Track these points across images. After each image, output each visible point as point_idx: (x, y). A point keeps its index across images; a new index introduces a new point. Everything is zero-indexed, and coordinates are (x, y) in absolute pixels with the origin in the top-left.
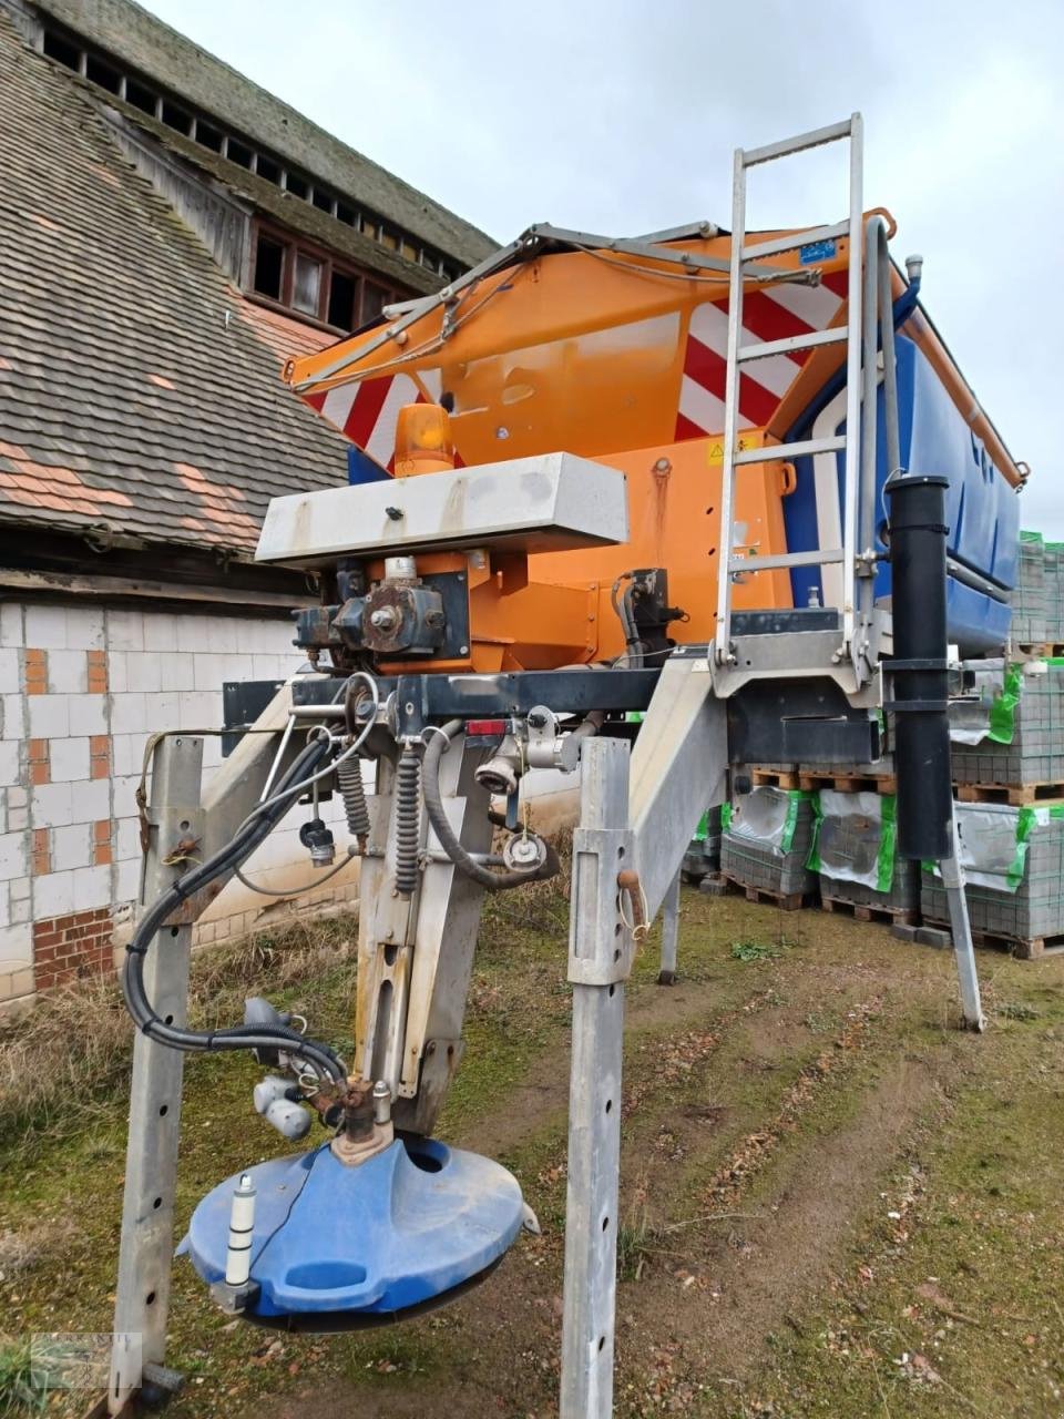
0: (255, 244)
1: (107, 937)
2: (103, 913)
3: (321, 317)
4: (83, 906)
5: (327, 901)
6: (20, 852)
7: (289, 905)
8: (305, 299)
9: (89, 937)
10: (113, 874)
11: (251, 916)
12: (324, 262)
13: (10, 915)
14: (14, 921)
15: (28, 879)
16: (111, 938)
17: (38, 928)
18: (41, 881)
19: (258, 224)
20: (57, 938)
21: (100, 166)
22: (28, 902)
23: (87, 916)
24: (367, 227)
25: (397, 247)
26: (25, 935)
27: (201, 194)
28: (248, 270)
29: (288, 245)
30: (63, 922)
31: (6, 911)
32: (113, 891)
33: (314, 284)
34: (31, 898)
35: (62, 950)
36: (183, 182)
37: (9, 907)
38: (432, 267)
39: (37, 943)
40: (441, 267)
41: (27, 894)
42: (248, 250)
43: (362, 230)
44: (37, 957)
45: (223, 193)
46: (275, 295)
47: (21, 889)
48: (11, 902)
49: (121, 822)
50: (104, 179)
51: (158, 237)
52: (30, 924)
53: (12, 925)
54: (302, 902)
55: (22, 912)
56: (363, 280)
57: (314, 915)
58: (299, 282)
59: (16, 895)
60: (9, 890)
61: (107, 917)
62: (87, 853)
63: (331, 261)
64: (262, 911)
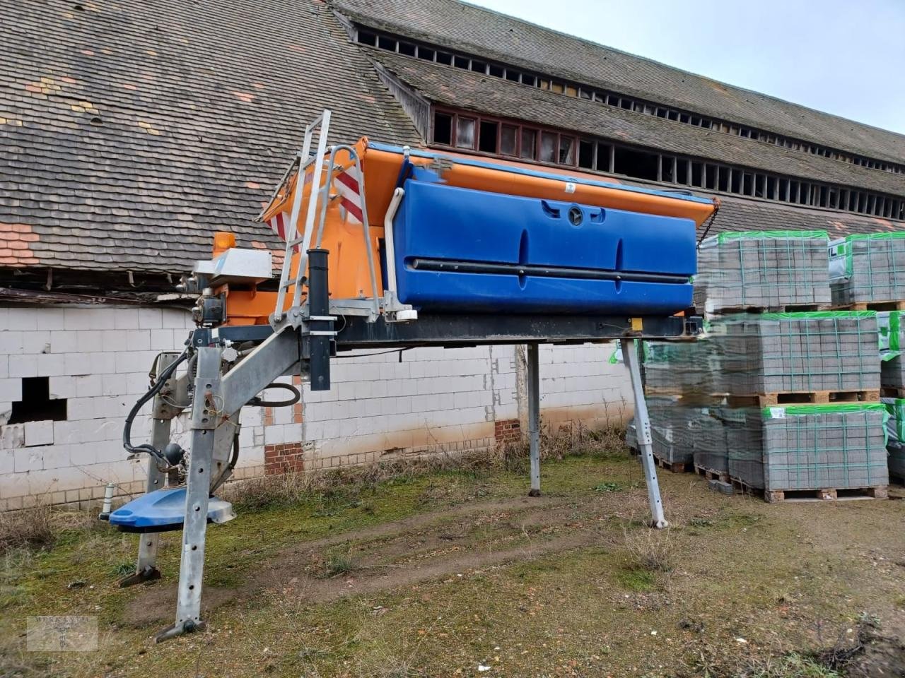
0: (433, 118)
1: (300, 456)
2: (298, 445)
3: (475, 149)
4: (288, 441)
5: (424, 451)
6: (258, 415)
7: (401, 451)
8: (465, 140)
9: (292, 455)
10: (303, 428)
11: (378, 455)
12: (476, 119)
13: (254, 442)
14: (256, 444)
15: (262, 427)
16: (302, 456)
17: (267, 448)
18: (268, 428)
19: (434, 109)
20: (275, 454)
21: (366, 94)
22: (262, 437)
23: (291, 446)
24: (542, 84)
25: (563, 90)
26: (261, 451)
27: (411, 97)
28: (430, 133)
29: (453, 115)
30: (280, 447)
31: (252, 440)
32: (303, 436)
33: (471, 132)
34: (264, 435)
35: (278, 459)
36: (405, 93)
37: (254, 438)
38: (588, 97)
39: (266, 455)
40: (594, 95)
41: (262, 433)
42: (430, 122)
43: (539, 85)
44: (267, 461)
45: (419, 96)
46: (448, 142)
47: (259, 431)
48: (255, 436)
49: (307, 405)
50: (367, 101)
51: (387, 125)
52: (263, 447)
53: (255, 446)
54: (408, 450)
55: (260, 440)
56: (500, 124)
57: (416, 457)
58: (462, 132)
59: (257, 433)
60: (254, 431)
61: (300, 446)
62: (290, 417)
63: (479, 119)
64: (384, 452)
